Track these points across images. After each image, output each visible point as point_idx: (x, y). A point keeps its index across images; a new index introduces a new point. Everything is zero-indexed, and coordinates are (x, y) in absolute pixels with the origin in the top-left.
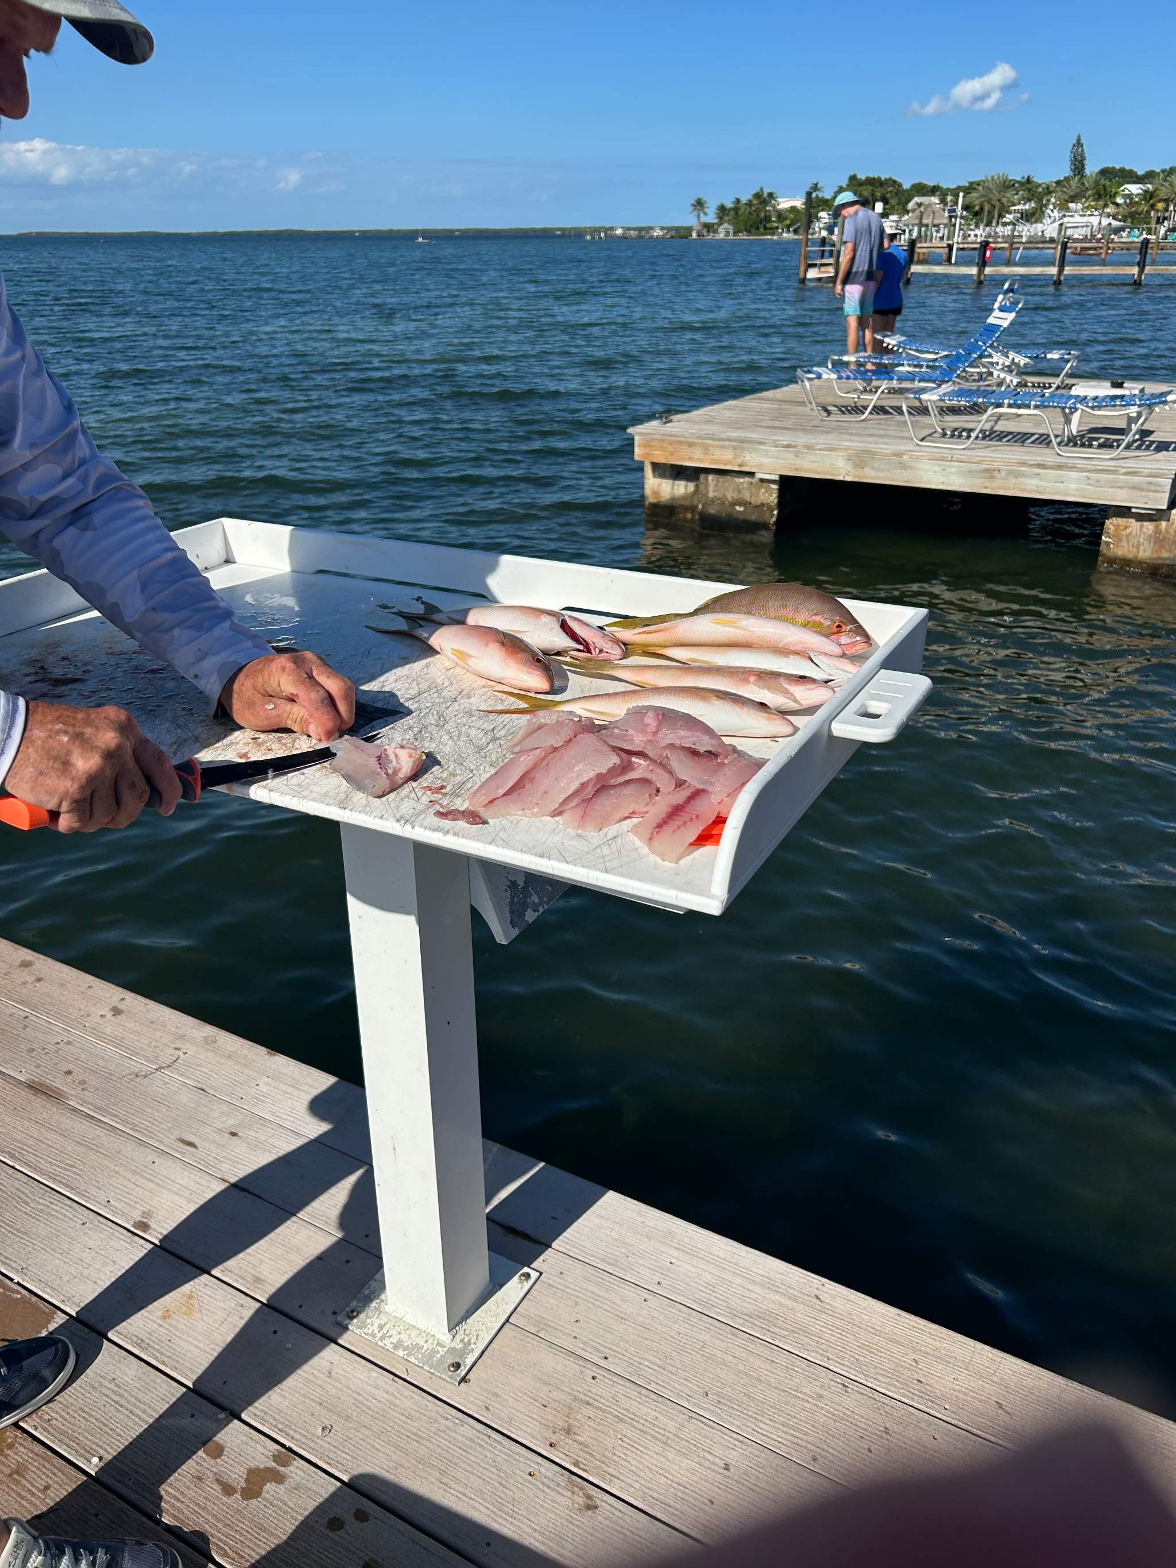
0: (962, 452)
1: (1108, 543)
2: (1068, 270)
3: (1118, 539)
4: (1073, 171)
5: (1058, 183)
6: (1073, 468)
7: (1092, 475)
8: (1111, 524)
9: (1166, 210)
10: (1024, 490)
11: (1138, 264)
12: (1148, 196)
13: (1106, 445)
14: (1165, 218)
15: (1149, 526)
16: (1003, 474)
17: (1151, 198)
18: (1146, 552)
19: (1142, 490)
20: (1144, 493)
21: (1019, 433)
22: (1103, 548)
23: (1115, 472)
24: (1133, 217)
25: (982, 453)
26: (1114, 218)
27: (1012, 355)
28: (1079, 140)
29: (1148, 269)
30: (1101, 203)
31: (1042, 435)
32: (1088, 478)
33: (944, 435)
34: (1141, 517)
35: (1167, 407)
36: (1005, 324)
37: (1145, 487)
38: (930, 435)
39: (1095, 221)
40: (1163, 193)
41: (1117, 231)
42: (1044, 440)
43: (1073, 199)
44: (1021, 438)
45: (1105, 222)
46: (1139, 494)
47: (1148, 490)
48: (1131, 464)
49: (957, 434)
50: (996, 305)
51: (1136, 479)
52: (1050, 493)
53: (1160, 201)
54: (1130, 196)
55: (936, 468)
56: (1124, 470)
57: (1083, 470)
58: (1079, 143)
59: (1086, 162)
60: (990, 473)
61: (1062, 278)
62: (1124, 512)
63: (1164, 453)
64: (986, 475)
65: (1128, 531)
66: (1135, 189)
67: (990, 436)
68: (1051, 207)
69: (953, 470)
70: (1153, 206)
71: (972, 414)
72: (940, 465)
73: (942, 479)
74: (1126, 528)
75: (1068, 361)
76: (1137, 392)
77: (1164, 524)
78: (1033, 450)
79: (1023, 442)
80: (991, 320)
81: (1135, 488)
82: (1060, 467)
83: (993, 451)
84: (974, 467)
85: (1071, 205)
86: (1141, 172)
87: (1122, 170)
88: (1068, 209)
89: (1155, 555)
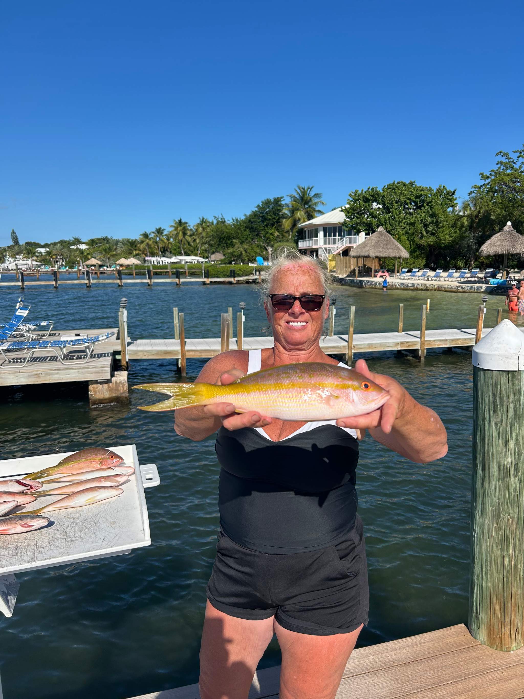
0: (23, 368)
1: (92, 395)
2: (26, 283)
3: (95, 392)
4: (14, 243)
5: (8, 247)
6: (72, 369)
7: (80, 370)
8: (91, 387)
9: (57, 258)
10: (54, 380)
11: (55, 280)
12: (49, 253)
13: (79, 358)
14: (57, 262)
15: (106, 386)
16: (43, 375)
17: (50, 254)
18: (107, 395)
19: (100, 373)
20: (101, 374)
21: (42, 357)
22: (90, 396)
23: (88, 368)
24: (44, 261)
25: (31, 368)
26: (37, 261)
27: (28, 325)
28: (13, 231)
29: (59, 282)
30: (30, 255)
31: (51, 357)
32: (79, 372)
33: (10, 362)
34: (101, 383)
35: (100, 342)
36: (25, 315)
37: (101, 372)
38: (3, 363)
39: (29, 262)
40: (54, 252)
41: (39, 266)
42: (54, 359)
43: (18, 254)
44: (43, 359)
45: (34, 263)
46: (99, 374)
47: (102, 373)
48: (93, 364)
49: (15, 361)
50: (17, 307)
51: (97, 369)
52: (64, 380)
53: (54, 255)
54: (41, 253)
55: (13, 377)
56: (91, 367)
57: (76, 369)
58: (13, 232)
59: (19, 239)
60: (38, 375)
61: (24, 287)
62: (96, 382)
63: (101, 358)
64: (36, 376)
65: (98, 388)
66: (43, 250)
67: (34, 360)
68: (8, 257)
69: (21, 376)
70: (51, 257)
71: (17, 351)
72: (15, 375)
73: (17, 381)
74: (97, 388)
75: (51, 325)
76: (86, 337)
77: (111, 384)
78: (52, 363)
79: (45, 360)
80: (17, 313)
81: (97, 372)
82: (66, 369)
83: (36, 366)
84: (30, 374)
85: (17, 256)
86: (42, 244)
87: (34, 243)
88: (16, 258)
89: (110, 396)
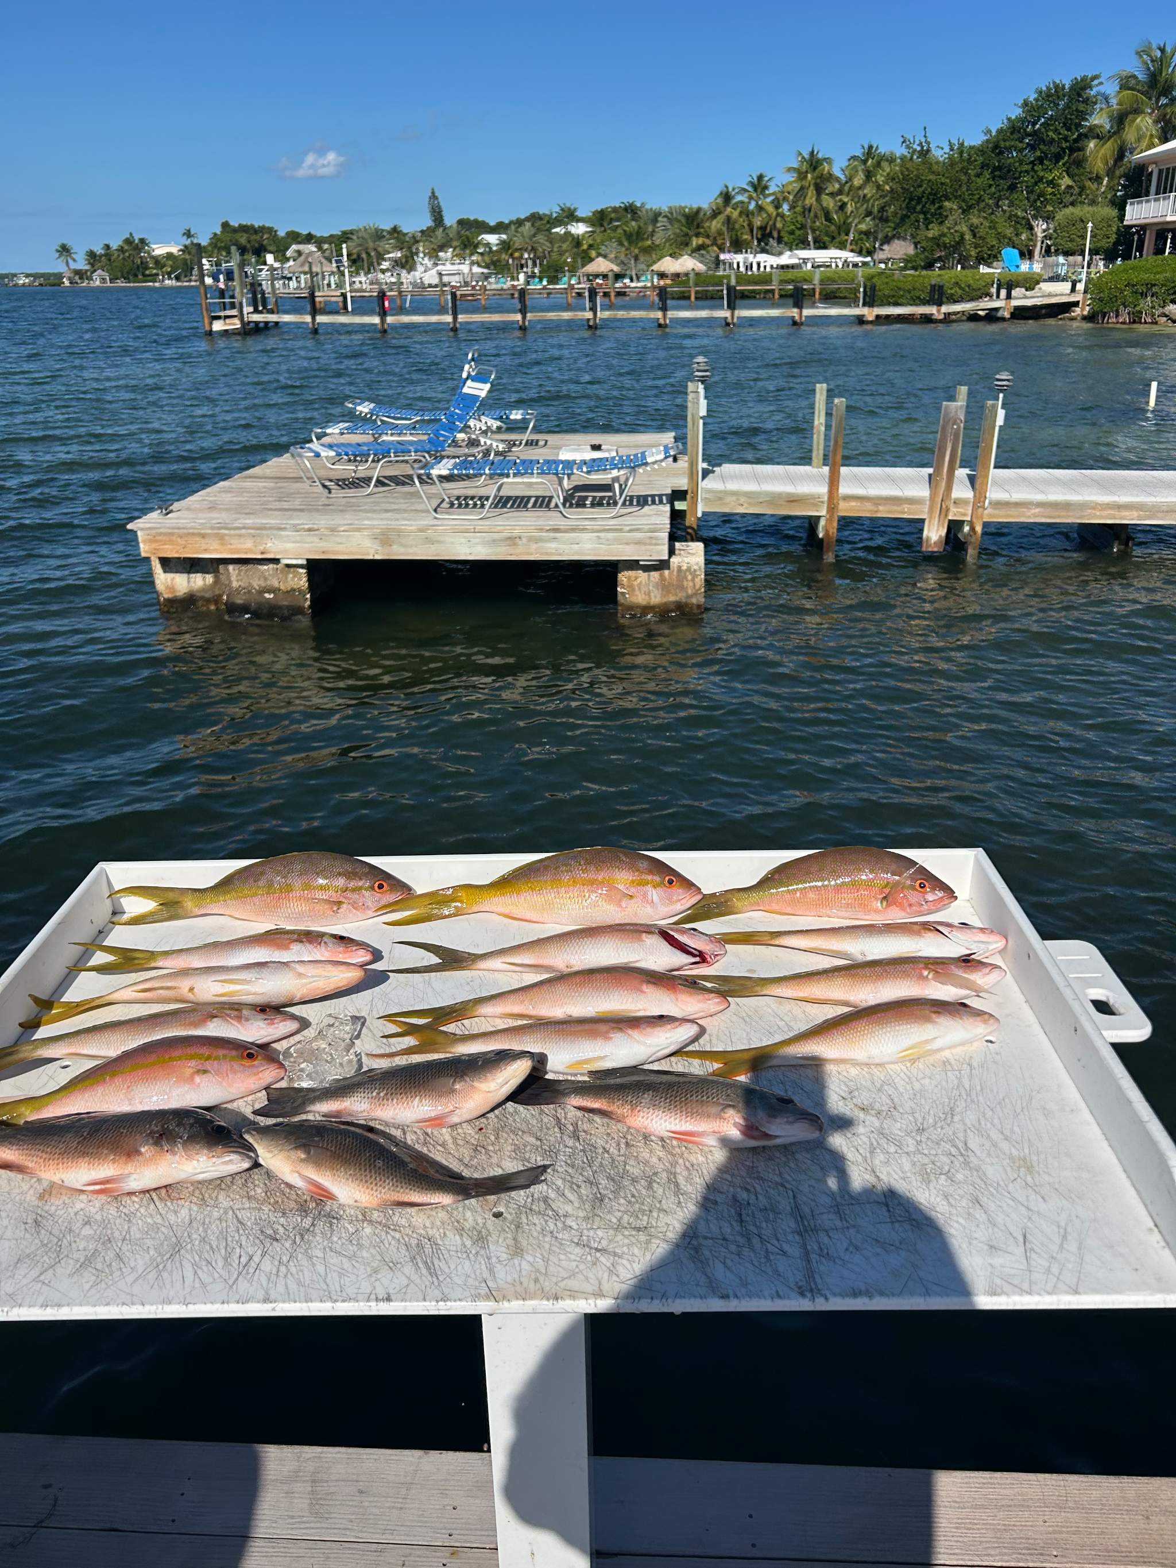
0: (481, 522)
1: (624, 594)
2: (461, 318)
3: (631, 589)
4: (435, 221)
5: (422, 232)
6: (584, 530)
7: (601, 535)
8: (623, 577)
9: (521, 257)
10: (547, 554)
11: (521, 311)
12: (505, 246)
13: (597, 504)
14: (522, 266)
15: (655, 575)
16: (524, 540)
17: (509, 248)
18: (656, 598)
19: (645, 544)
20: (648, 547)
21: (517, 497)
22: (620, 598)
23: (621, 530)
24: (496, 264)
25: (499, 521)
26: (479, 266)
27: (484, 419)
28: (433, 193)
29: (529, 316)
30: (468, 251)
31: (537, 497)
32: (599, 537)
33: (452, 505)
34: (647, 569)
35: (648, 468)
36: (483, 394)
37: (648, 541)
38: (438, 506)
39: (465, 268)
40: (518, 242)
41: (486, 277)
42: (543, 502)
43: (442, 248)
44: (520, 502)
45: (476, 269)
46: (643, 548)
47: (651, 544)
48: (628, 520)
49: (462, 503)
50: (464, 375)
51: (638, 535)
52: (568, 554)
53: (517, 250)
54: (488, 245)
55: (463, 540)
56: (628, 528)
57: (594, 531)
58: (434, 197)
59: (444, 213)
60: (512, 541)
62: (633, 565)
63: (646, 508)
64: (508, 542)
65: (639, 580)
66: (492, 239)
67: (503, 502)
68: (421, 255)
69: (477, 540)
70: (511, 255)
71: (464, 480)
72: (465, 537)
73: (468, 551)
74: (636, 578)
75: (531, 419)
76: (614, 454)
77: (666, 572)
78: (541, 514)
79: (525, 506)
80: (465, 390)
81: (639, 542)
82: (573, 530)
83: (508, 519)
84: (496, 536)
85: (441, 254)
86: (492, 223)
87: (476, 221)
88: (437, 257)
89: (664, 600)
